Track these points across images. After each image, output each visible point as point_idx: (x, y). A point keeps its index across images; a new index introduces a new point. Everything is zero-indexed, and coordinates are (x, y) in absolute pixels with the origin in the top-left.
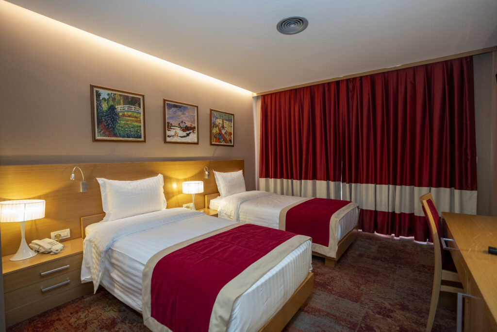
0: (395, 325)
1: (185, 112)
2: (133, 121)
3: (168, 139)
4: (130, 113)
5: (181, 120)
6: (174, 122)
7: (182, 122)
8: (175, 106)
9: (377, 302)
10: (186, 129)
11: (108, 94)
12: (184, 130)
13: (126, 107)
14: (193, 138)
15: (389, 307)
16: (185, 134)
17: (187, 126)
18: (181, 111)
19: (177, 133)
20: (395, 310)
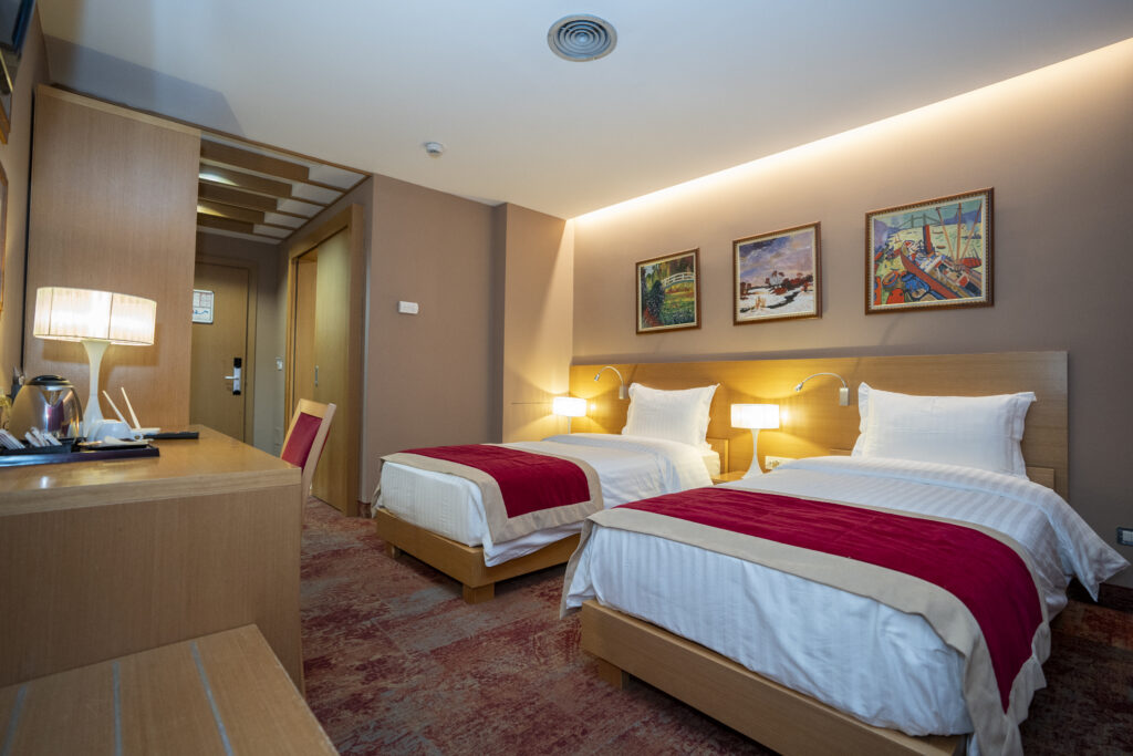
0: (341, 662)
1: (782, 251)
2: (682, 296)
3: (741, 317)
4: (678, 286)
5: (772, 271)
6: (755, 279)
7: (775, 274)
8: (758, 246)
9: (408, 675)
10: (788, 287)
11: (653, 267)
12: (778, 292)
13: (673, 278)
14: (805, 302)
15: (381, 683)
16: (781, 298)
17: (786, 280)
18: (771, 251)
19: (762, 302)
20: (366, 686)
